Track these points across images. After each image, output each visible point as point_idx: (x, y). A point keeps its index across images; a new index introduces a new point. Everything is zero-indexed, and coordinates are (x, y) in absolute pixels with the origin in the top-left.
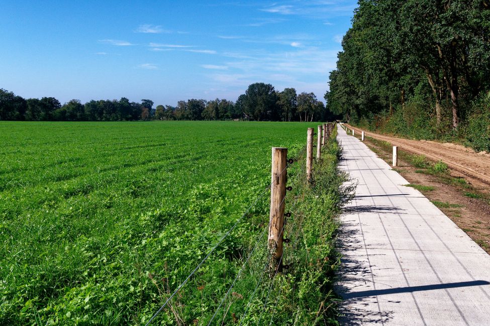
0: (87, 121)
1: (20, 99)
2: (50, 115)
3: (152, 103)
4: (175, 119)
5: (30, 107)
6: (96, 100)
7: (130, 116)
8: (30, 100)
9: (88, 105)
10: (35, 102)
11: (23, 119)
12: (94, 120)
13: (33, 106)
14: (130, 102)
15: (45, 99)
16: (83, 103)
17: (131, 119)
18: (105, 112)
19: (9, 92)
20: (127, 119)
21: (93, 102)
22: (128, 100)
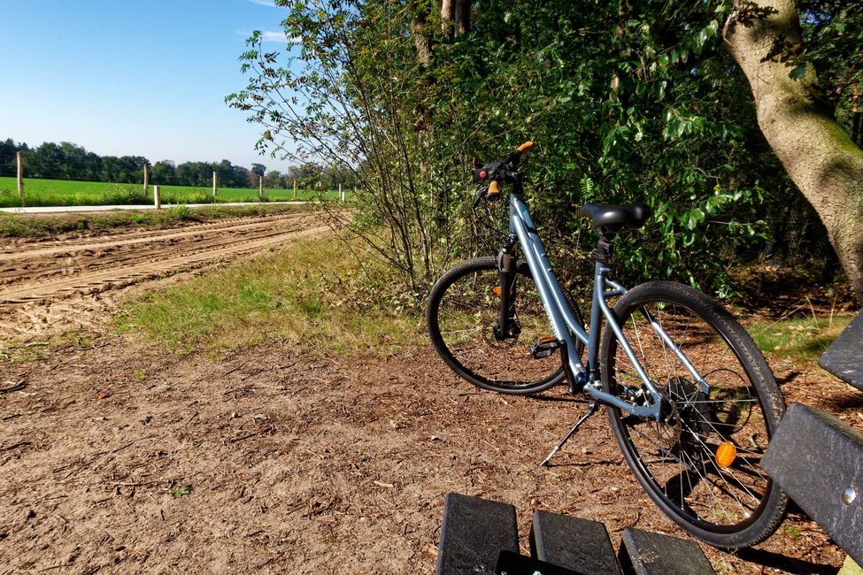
0: (179, 185)
1: (93, 156)
2: (131, 177)
3: (265, 168)
4: (285, 188)
5: (106, 167)
6: (192, 161)
7: (232, 182)
8: (107, 158)
9: (180, 167)
10: (113, 160)
11: (98, 180)
12: (188, 184)
13: (110, 166)
14: (233, 165)
15: (126, 158)
16: (177, 164)
17: (233, 186)
18: (200, 176)
19: (79, 147)
20: (228, 186)
21: (189, 163)
22: (230, 163)
